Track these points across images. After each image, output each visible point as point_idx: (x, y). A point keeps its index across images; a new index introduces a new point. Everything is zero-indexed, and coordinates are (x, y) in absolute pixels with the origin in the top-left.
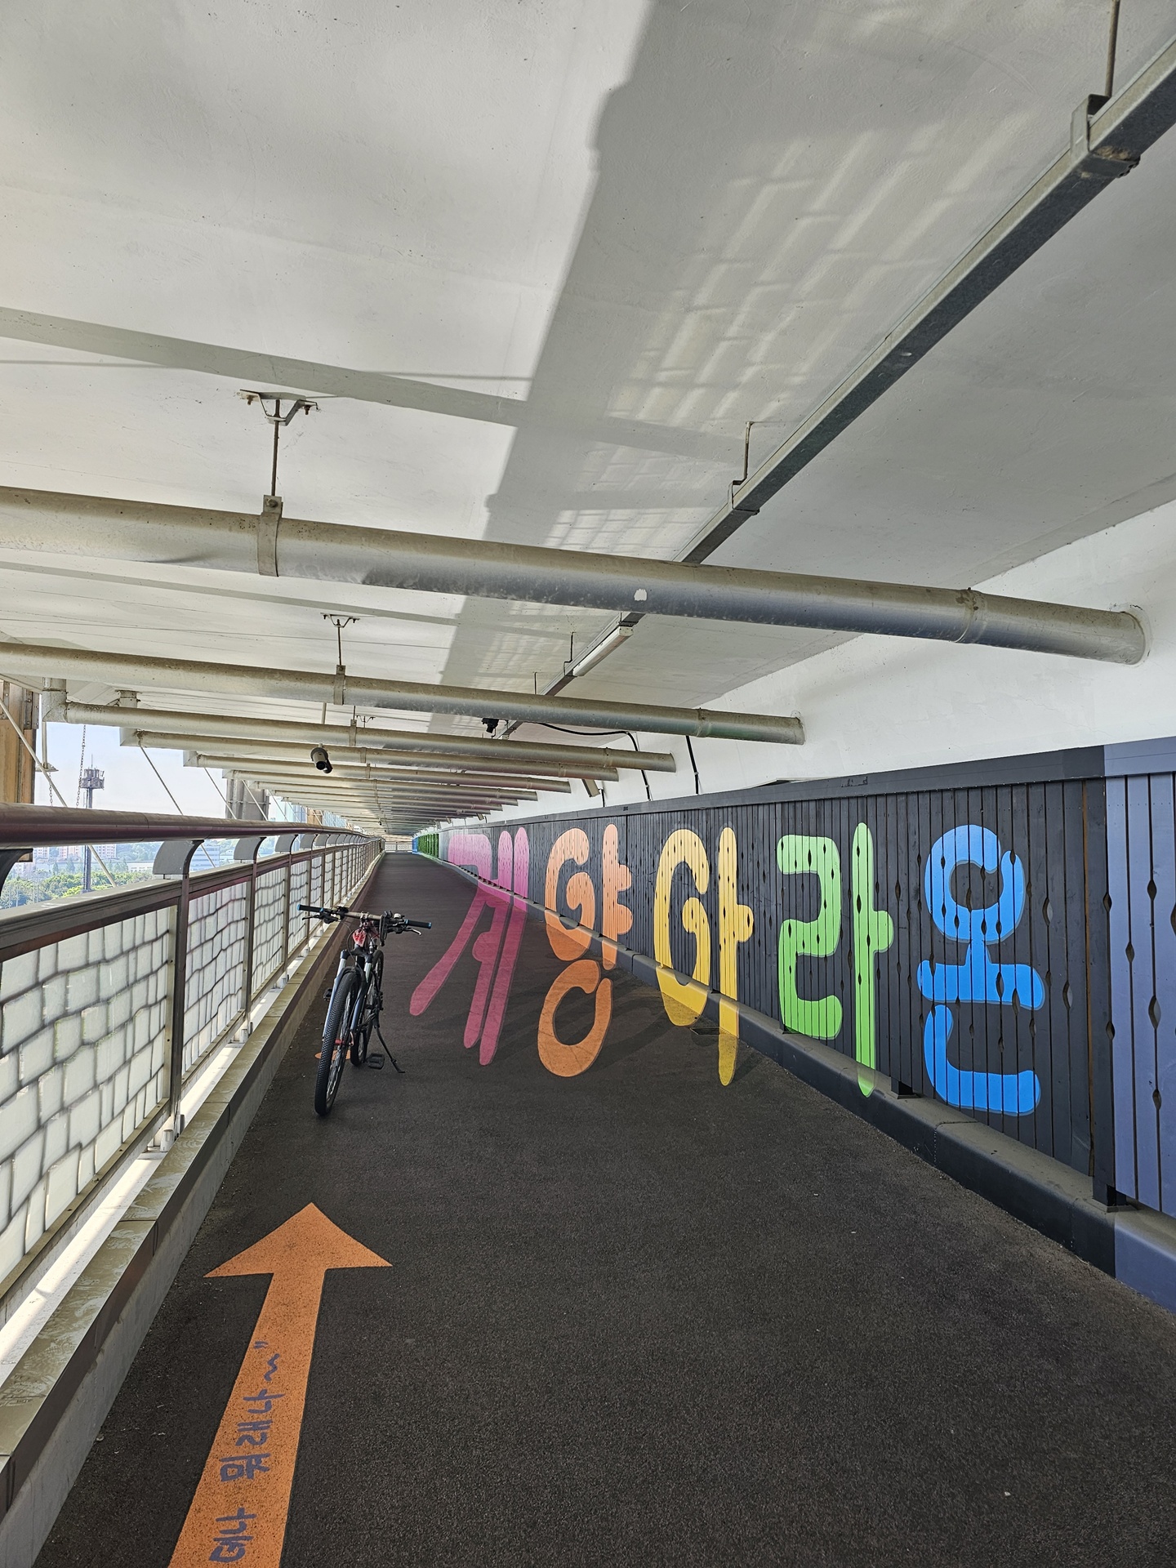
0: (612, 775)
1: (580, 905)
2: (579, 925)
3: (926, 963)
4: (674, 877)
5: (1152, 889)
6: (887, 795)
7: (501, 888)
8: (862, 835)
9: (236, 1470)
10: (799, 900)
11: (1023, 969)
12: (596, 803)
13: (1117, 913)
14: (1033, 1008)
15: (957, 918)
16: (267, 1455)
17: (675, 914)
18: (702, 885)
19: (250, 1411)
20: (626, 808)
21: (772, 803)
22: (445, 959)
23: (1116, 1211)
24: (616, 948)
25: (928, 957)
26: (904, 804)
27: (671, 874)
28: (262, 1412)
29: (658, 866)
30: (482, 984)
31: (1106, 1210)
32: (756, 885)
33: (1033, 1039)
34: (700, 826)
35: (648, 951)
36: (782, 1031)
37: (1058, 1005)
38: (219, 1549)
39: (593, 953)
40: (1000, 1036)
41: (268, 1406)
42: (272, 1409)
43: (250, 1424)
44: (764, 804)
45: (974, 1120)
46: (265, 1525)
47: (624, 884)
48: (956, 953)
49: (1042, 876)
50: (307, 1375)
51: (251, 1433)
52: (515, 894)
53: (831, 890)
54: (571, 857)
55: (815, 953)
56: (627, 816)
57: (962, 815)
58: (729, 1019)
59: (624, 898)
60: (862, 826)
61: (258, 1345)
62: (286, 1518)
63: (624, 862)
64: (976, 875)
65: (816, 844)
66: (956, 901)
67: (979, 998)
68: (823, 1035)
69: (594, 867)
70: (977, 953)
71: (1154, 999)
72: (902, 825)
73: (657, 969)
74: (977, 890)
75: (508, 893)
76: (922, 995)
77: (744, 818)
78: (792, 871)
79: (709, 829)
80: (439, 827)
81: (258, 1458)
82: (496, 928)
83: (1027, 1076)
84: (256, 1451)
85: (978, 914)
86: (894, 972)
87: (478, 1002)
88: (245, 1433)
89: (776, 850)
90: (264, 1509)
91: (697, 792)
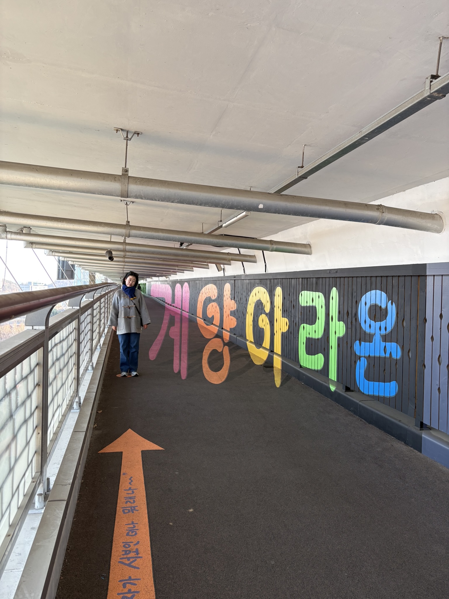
0: (228, 262)
1: (213, 316)
2: (212, 324)
3: (358, 342)
4: (255, 306)
5: (441, 316)
6: (344, 277)
7: (176, 307)
8: (334, 292)
9: (127, 511)
10: (308, 317)
11: (394, 344)
12: (221, 274)
13: (428, 325)
14: (397, 358)
15: (370, 325)
16: (137, 506)
17: (255, 320)
18: (267, 309)
19: (127, 494)
20: (235, 277)
21: (298, 278)
22: (159, 338)
23: (423, 430)
24: (229, 334)
25: (359, 339)
26: (351, 281)
27: (254, 305)
28: (131, 494)
29: (248, 301)
30: (176, 348)
31: (419, 430)
32: (290, 310)
33: (396, 370)
34: (267, 286)
35: (243, 335)
36: (300, 367)
37: (406, 358)
38: (128, 533)
39: (219, 336)
40: (384, 369)
41: (133, 492)
42: (135, 493)
43: (128, 497)
44: (294, 278)
45: (373, 399)
46: (142, 526)
47: (233, 308)
48: (369, 338)
49: (402, 310)
50: (144, 483)
51: (129, 500)
52: (183, 310)
53: (321, 314)
54: (209, 296)
55: (314, 337)
56: (235, 280)
57: (374, 286)
58: (278, 362)
59: (233, 313)
60: (334, 289)
61: (124, 474)
62: (148, 524)
63: (233, 299)
64: (378, 310)
65: (315, 294)
66: (370, 319)
67: (377, 355)
68: (316, 368)
69: (220, 300)
70: (377, 338)
71: (440, 356)
72: (350, 289)
73: (247, 342)
74: (378, 315)
75: (179, 310)
76: (355, 353)
77: (286, 283)
78: (305, 305)
79: (271, 287)
80: (146, 280)
81: (134, 507)
82: (177, 325)
83: (394, 384)
84: (133, 505)
85: (378, 324)
86: (345, 345)
87: (176, 355)
88: (127, 500)
89: (299, 297)
90: (140, 521)
91: (266, 272)
